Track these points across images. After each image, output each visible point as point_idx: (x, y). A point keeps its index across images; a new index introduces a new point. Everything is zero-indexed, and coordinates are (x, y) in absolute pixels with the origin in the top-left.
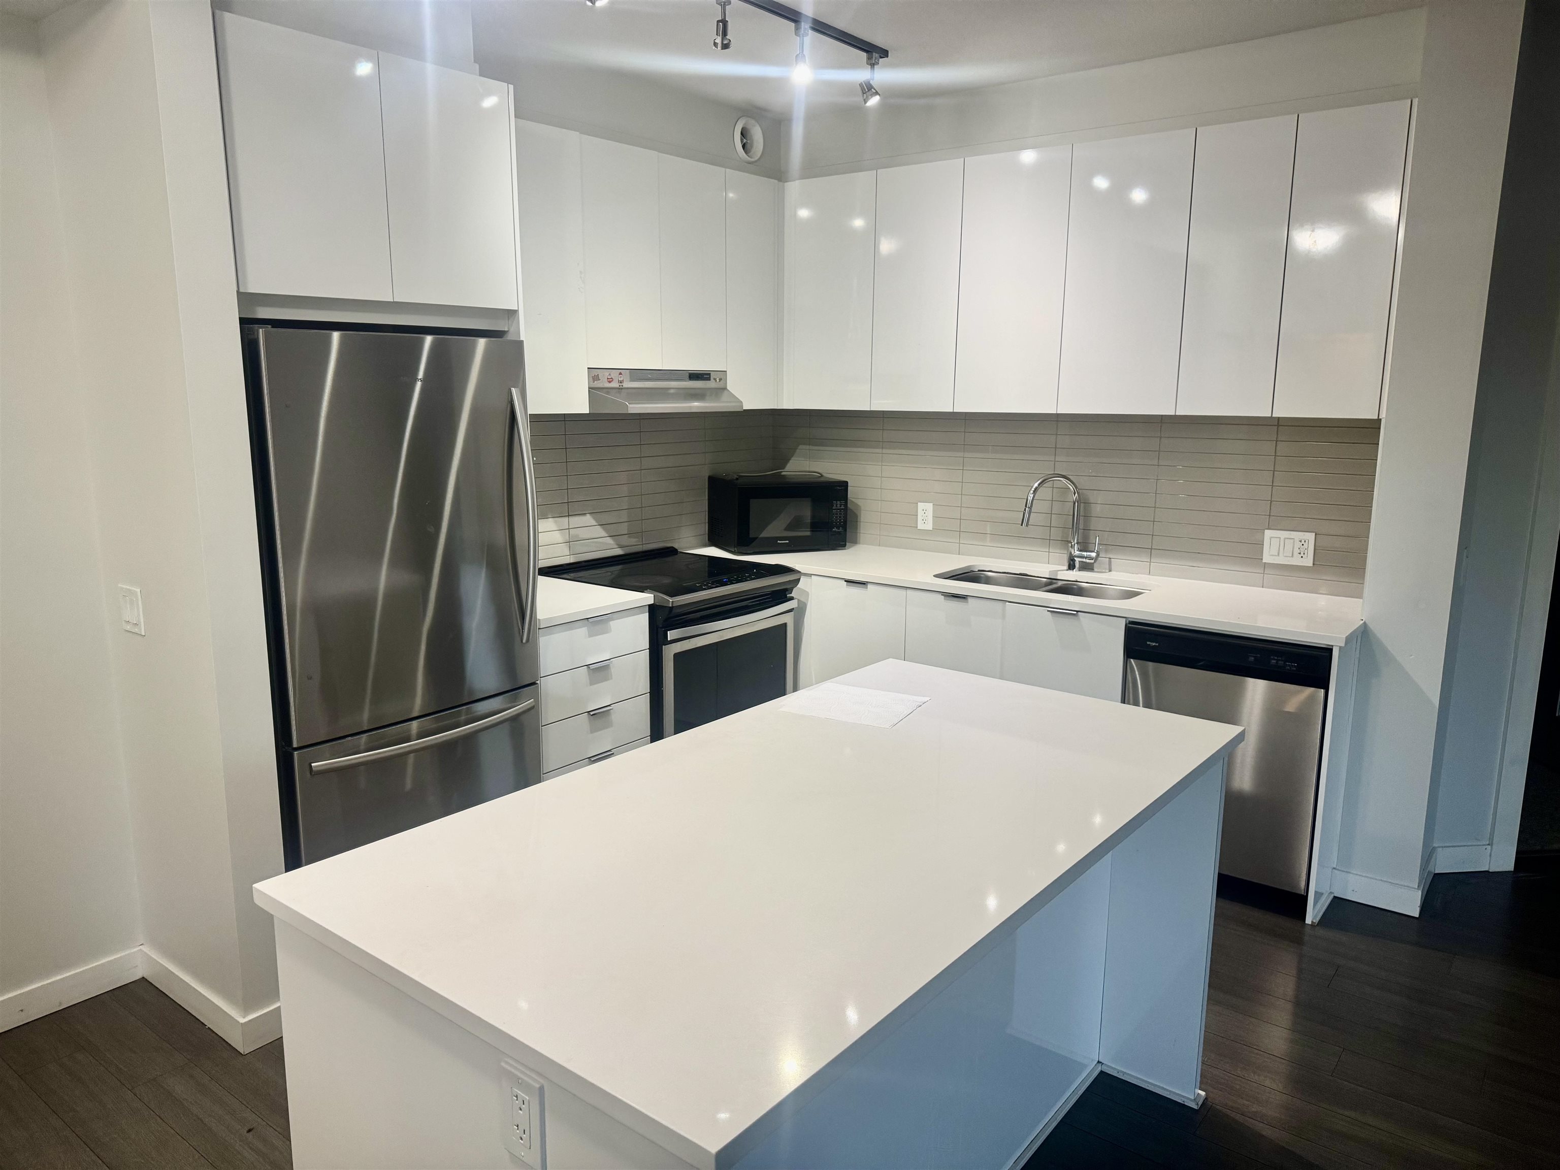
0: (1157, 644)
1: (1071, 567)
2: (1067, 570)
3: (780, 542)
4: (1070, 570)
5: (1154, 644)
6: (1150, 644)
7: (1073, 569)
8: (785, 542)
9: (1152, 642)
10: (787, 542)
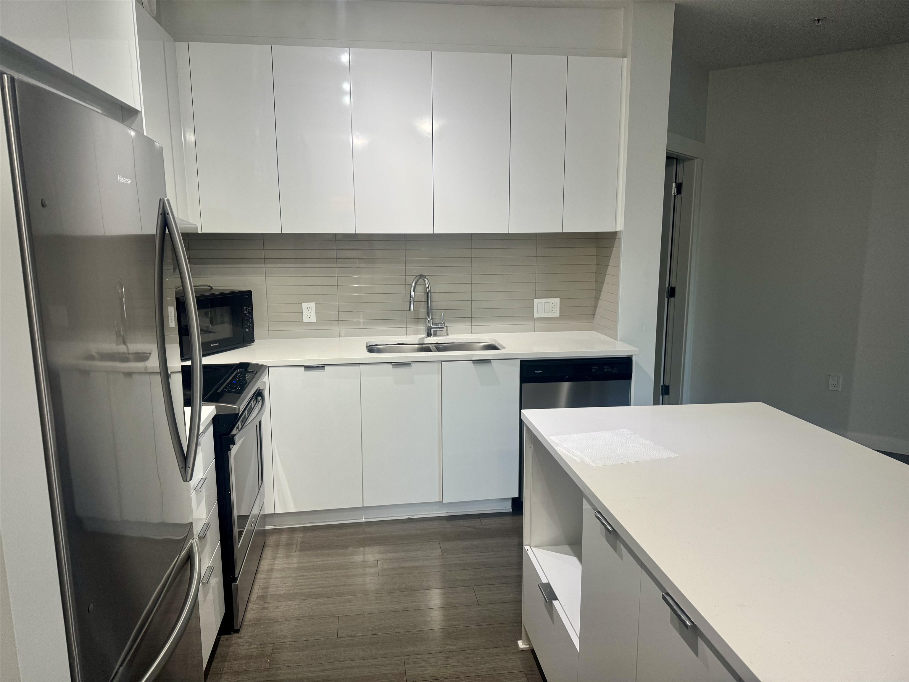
0: (541, 372)
1: (429, 335)
2: (427, 337)
3: (213, 345)
4: (429, 337)
5: (539, 372)
6: (537, 373)
7: (430, 336)
8: (216, 344)
9: (538, 371)
10: (218, 344)
